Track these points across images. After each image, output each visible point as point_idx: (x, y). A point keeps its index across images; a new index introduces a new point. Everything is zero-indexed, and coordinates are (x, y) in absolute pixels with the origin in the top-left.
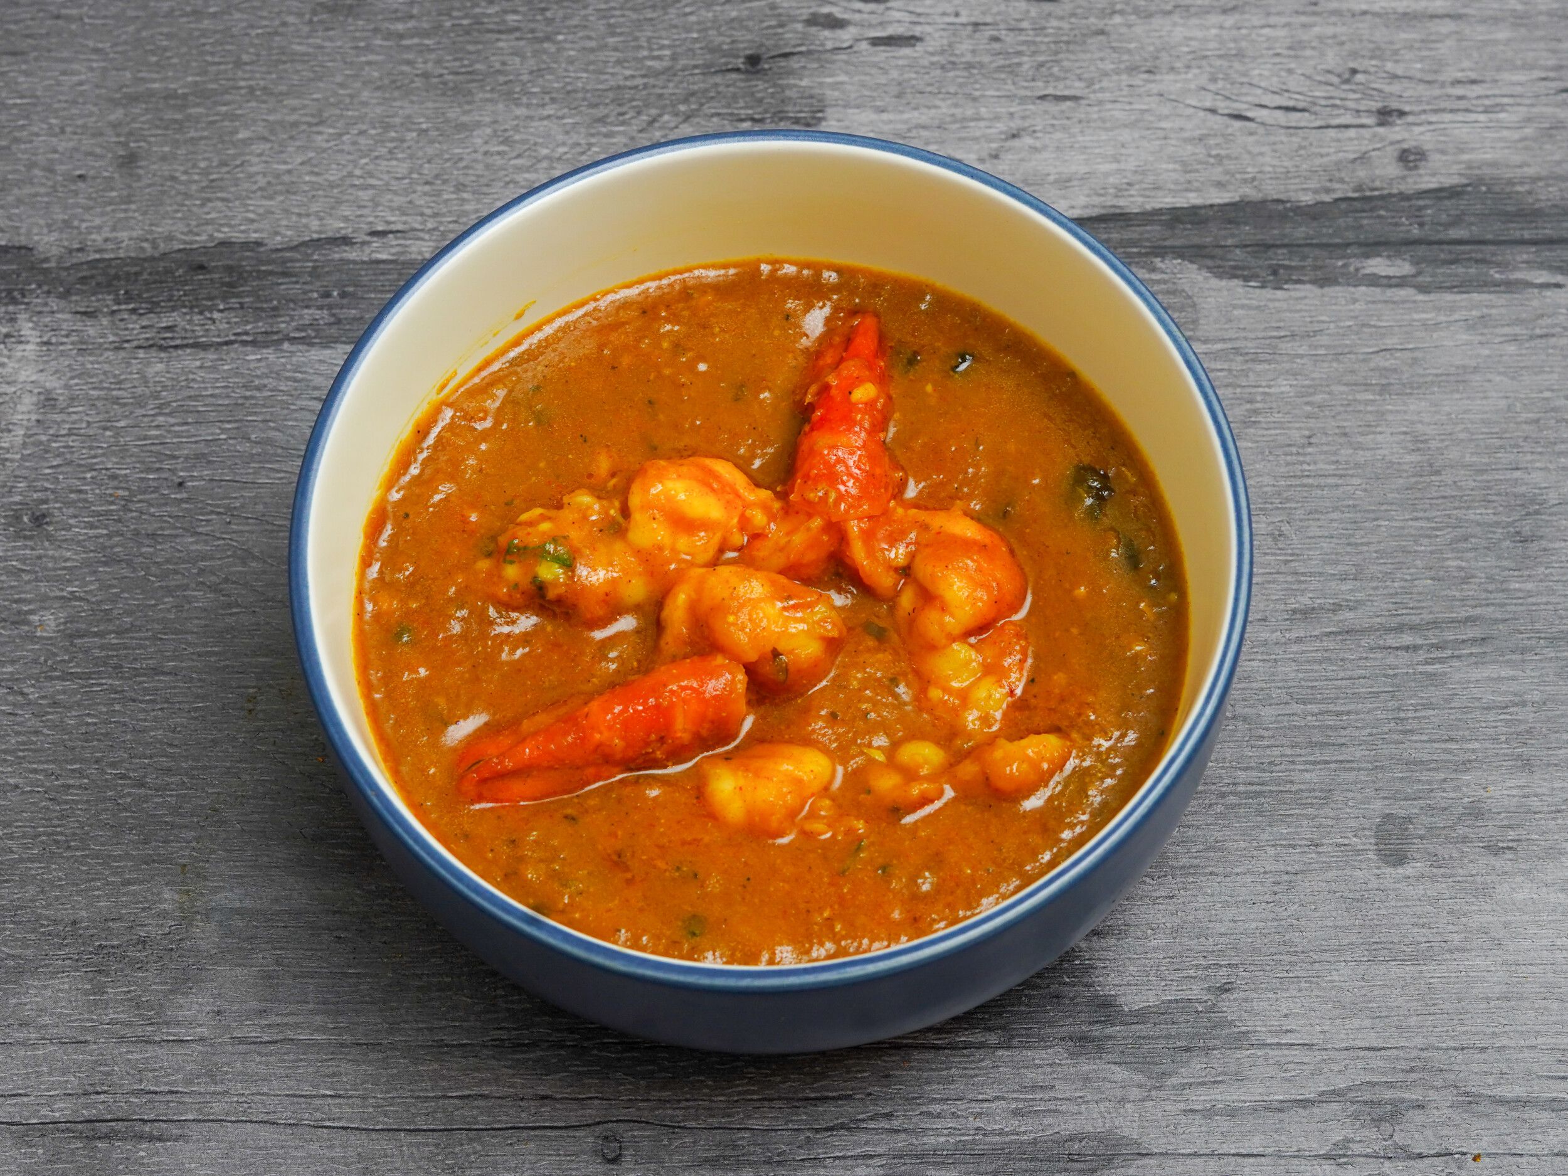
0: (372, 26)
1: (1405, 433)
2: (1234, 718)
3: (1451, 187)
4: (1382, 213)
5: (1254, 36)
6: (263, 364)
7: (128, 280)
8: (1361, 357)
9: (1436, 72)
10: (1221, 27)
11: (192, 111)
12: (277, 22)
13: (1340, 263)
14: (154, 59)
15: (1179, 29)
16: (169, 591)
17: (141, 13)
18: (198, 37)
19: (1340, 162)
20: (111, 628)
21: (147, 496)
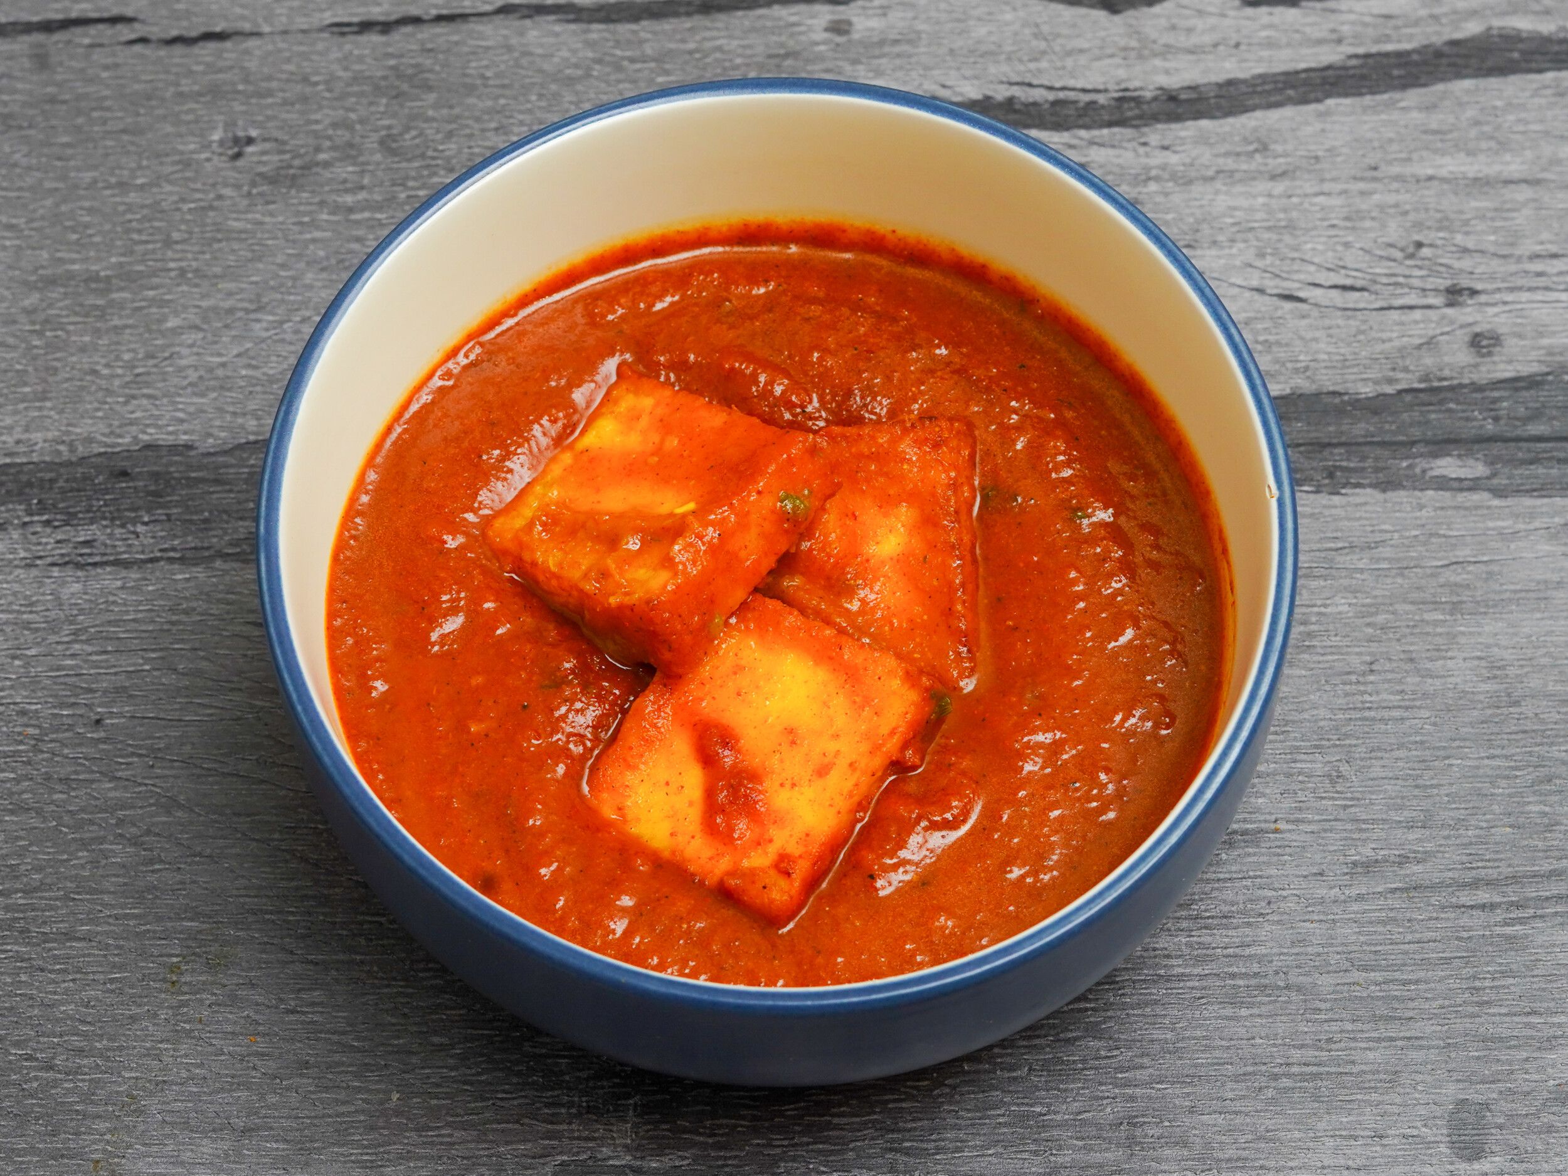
0: (317, 200)
1: (1479, 658)
2: (1287, 987)
3: (1529, 376)
4: (1452, 406)
5: (1306, 205)
6: (192, 584)
7: (42, 488)
8: (1429, 571)
9: (1512, 245)
10: (1270, 196)
11: (115, 296)
12: (212, 196)
13: (1404, 464)
14: (75, 237)
15: (1222, 197)
16: (84, 844)
17: (61, 185)
18: (125, 212)
19: (1405, 348)
20: (18, 886)
21: (61, 736)
